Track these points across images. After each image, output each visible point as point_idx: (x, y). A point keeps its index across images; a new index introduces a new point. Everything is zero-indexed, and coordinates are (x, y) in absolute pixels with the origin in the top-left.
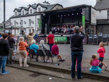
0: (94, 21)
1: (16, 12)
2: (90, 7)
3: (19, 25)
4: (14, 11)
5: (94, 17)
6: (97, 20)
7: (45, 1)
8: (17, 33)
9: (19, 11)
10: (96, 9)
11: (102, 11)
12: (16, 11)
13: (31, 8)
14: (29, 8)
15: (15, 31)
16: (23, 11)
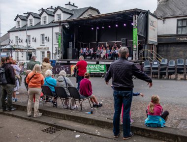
0: (152, 38)
1: (19, 22)
2: (147, 13)
3: (25, 44)
5: (154, 30)
9: (24, 19)
10: (156, 17)
11: (167, 21)
12: (19, 19)
13: (45, 14)
14: (41, 15)
15: (18, 55)
16: (31, 20)
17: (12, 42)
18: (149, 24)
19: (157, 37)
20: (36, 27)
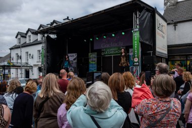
1: (19, 39)
2: (153, 11)
4: (16, 37)
6: (169, 47)
7: (68, 17)
8: (19, 76)
10: (166, 21)
11: (180, 26)
12: (19, 37)
16: (30, 36)
17: (13, 59)
18: (157, 28)
19: (166, 47)
20: (34, 43)
